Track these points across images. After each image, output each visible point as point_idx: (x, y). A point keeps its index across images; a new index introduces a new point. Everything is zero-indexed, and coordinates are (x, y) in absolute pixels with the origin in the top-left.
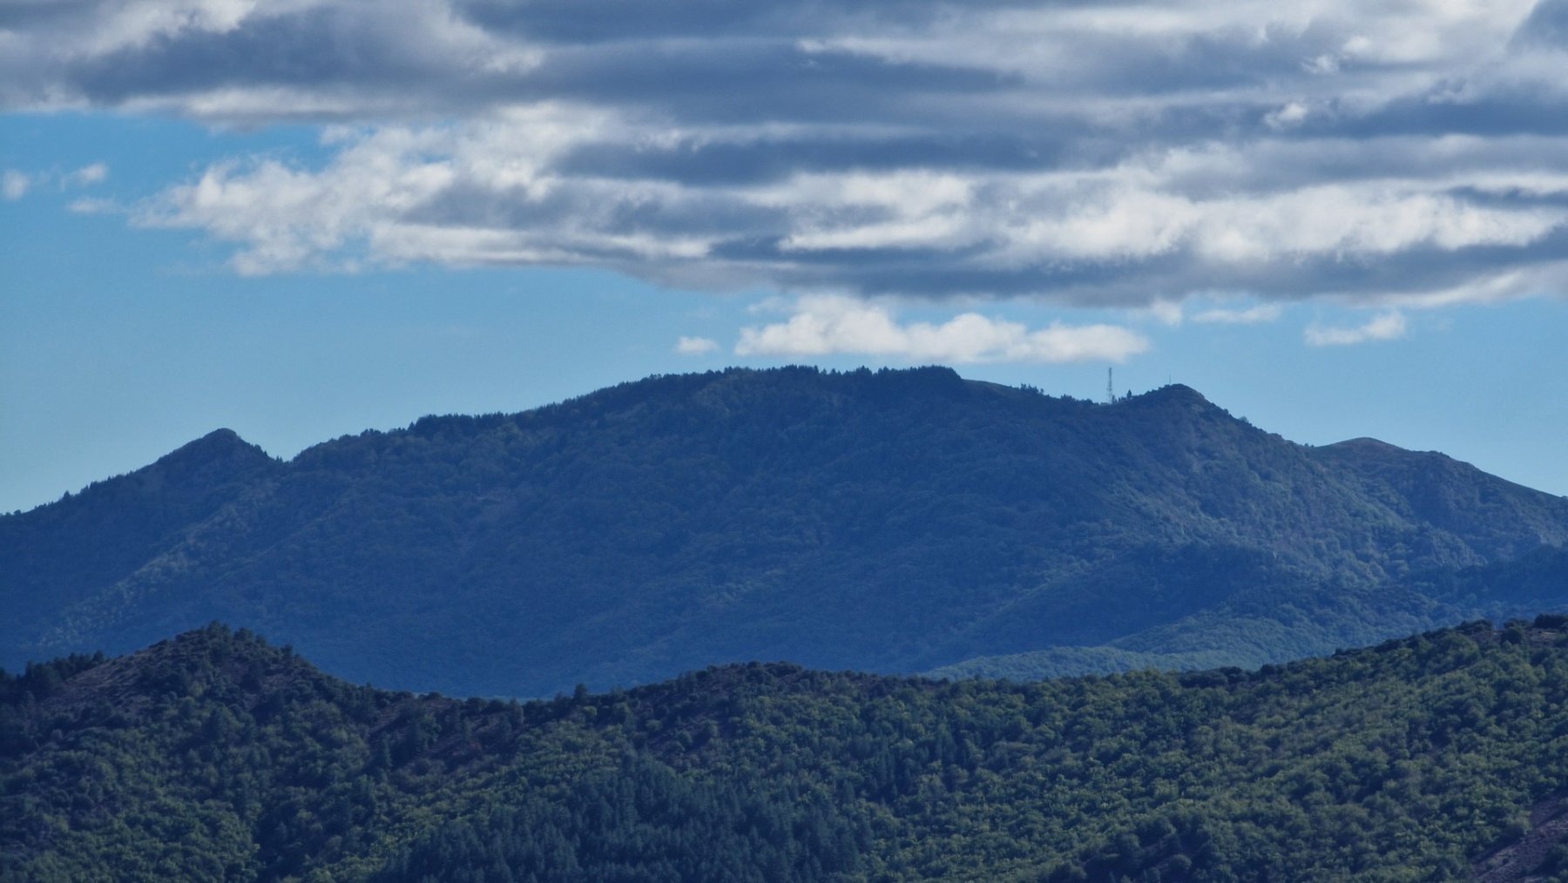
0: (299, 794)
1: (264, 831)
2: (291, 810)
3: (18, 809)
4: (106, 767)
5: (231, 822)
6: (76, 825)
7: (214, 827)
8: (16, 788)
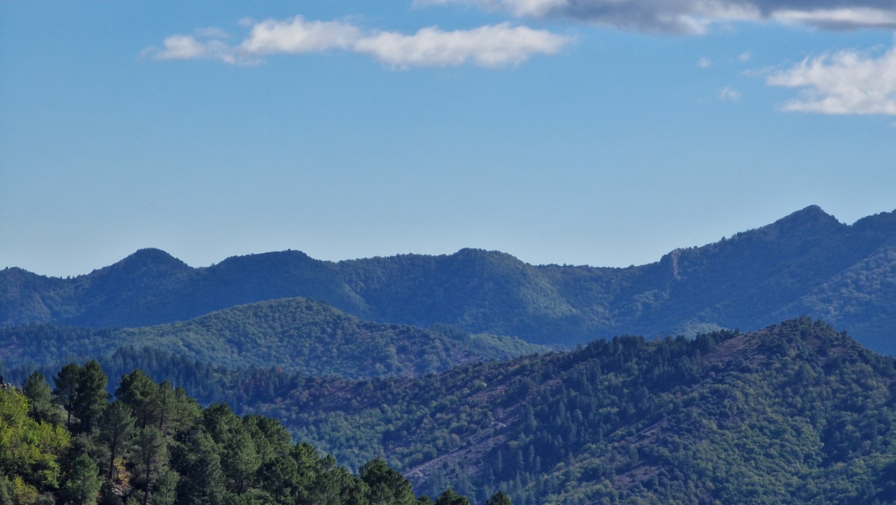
0: (848, 416)
1: (827, 436)
2: (843, 425)
3: (689, 415)
4: (739, 394)
5: (807, 429)
6: (720, 426)
7: (798, 432)
8: (688, 403)
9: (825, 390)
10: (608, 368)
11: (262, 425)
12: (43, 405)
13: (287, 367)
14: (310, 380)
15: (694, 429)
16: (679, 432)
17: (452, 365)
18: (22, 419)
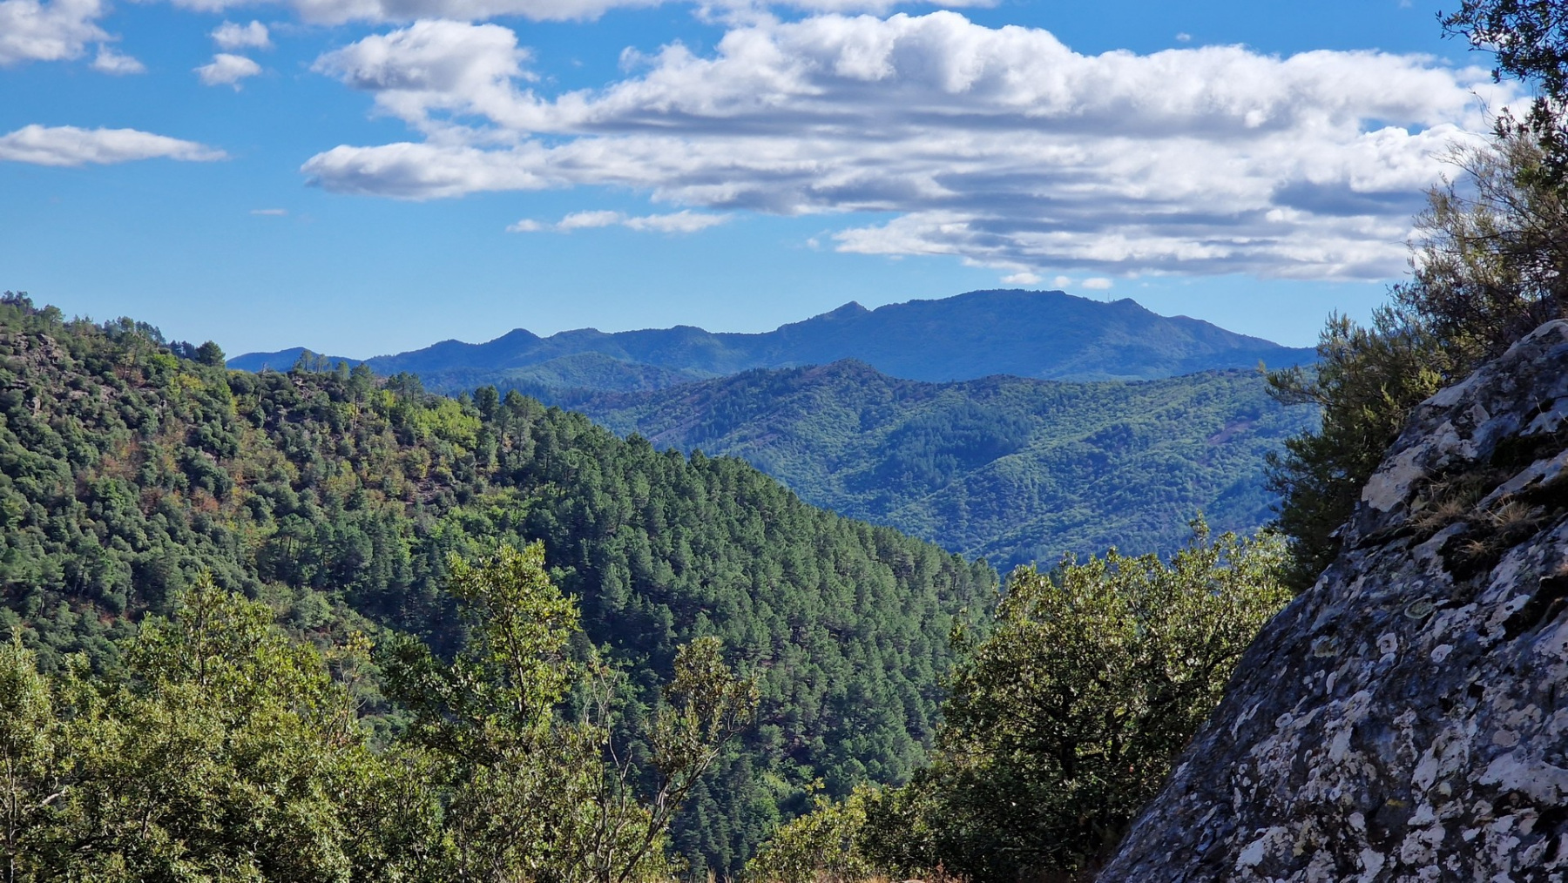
0: (873, 407)
1: (862, 417)
2: (870, 411)
3: (792, 408)
4: (818, 397)
5: (853, 414)
6: (808, 413)
7: (848, 416)
8: (792, 402)
9: (861, 394)
10: (751, 385)
11: (576, 416)
12: (468, 408)
13: (589, 387)
14: (600, 394)
15: (796, 415)
16: (788, 417)
17: (672, 384)
18: (458, 415)
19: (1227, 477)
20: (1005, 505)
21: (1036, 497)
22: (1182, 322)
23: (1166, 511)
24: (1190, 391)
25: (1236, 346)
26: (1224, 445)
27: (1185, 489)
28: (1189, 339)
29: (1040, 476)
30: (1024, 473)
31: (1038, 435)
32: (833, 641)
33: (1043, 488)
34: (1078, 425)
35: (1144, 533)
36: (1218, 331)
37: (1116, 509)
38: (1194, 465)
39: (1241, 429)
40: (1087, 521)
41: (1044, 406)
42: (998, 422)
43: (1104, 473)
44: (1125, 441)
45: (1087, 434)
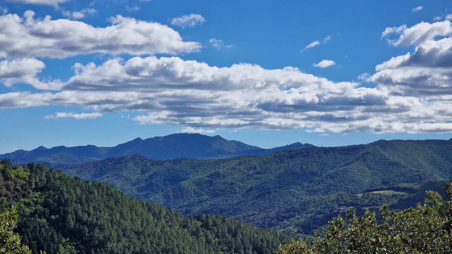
0: (144, 168)
1: (142, 171)
2: (144, 169)
3: (122, 168)
4: (129, 165)
5: (139, 170)
6: (126, 170)
7: (137, 170)
8: (121, 166)
9: (141, 164)
10: (110, 162)
11: (59, 171)
12: (26, 169)
13: (62, 163)
14: (66, 165)
15: (123, 170)
16: (120, 171)
17: (87, 162)
18: (22, 171)
19: (248, 186)
20: (184, 195)
21: (193, 193)
22: (234, 142)
23: (230, 196)
24: (237, 161)
25: (249, 148)
26: (246, 177)
27: (236, 190)
28: (236, 147)
29: (193, 187)
30: (189, 186)
31: (193, 175)
32: (135, 235)
33: (194, 190)
34: (204, 172)
35: (224, 203)
36: (244, 144)
37: (216, 196)
38: (238, 183)
39: (251, 172)
40: (207, 200)
41: (194, 167)
42: (181, 171)
43: (212, 186)
44: (218, 177)
45: (207, 175)
